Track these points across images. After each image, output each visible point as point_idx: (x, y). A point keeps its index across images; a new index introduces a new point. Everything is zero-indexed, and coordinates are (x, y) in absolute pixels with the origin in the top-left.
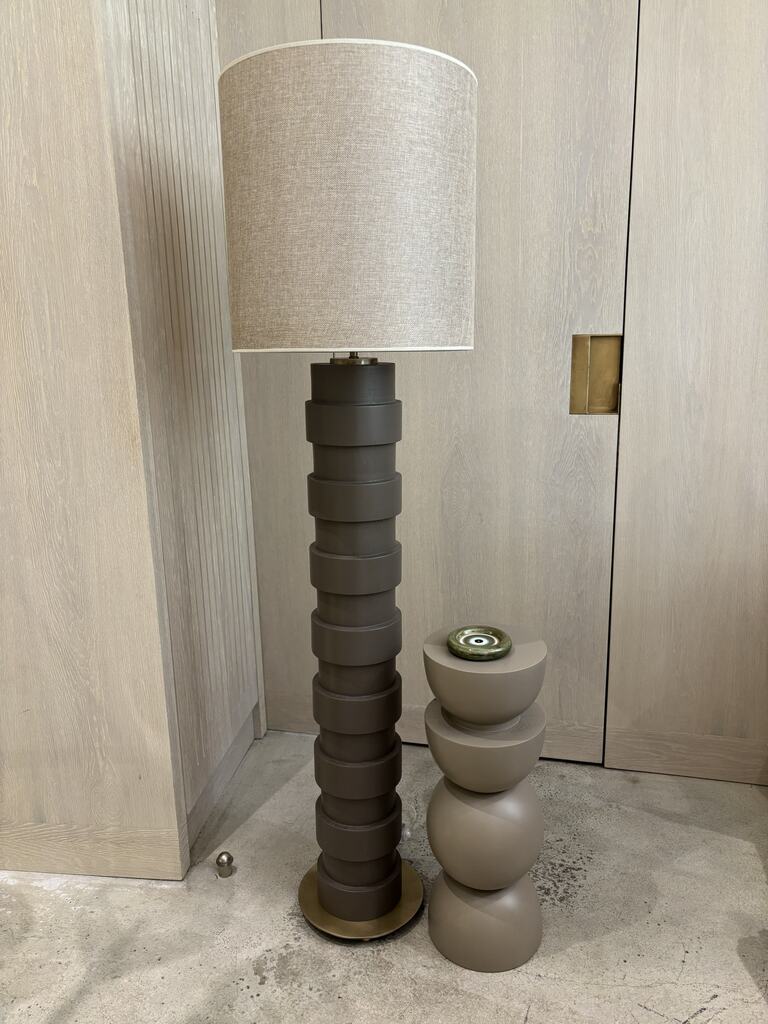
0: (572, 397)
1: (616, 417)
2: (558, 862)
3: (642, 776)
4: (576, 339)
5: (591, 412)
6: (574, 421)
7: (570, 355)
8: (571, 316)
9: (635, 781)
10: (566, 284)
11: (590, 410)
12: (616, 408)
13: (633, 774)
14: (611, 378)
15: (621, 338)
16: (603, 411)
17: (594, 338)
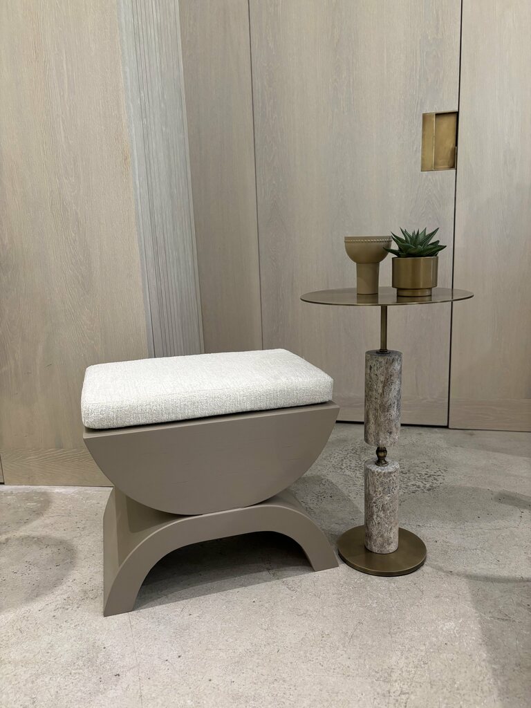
0: (423, 159)
1: (453, 171)
2: (423, 473)
3: (476, 432)
4: (425, 117)
5: (436, 169)
6: (424, 176)
7: (421, 129)
8: (421, 100)
9: (471, 435)
10: (418, 77)
11: (435, 167)
12: (454, 165)
13: (470, 431)
14: (450, 144)
15: (457, 114)
16: (445, 169)
17: (438, 115)
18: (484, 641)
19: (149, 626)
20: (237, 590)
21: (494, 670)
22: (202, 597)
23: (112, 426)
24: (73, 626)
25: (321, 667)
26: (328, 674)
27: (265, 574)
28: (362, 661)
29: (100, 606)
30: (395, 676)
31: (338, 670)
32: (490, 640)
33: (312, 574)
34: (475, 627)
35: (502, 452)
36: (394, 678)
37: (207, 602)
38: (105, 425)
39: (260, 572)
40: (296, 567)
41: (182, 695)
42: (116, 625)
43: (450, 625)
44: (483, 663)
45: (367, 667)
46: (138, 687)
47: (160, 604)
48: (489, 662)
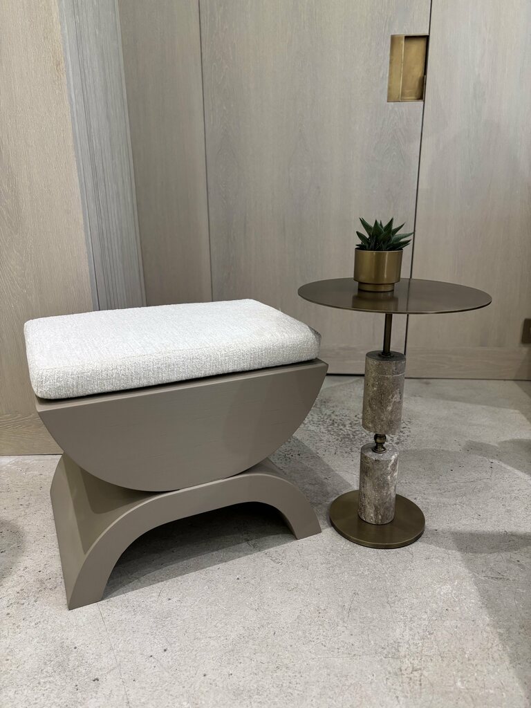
0: (389, 88)
1: (421, 103)
3: (431, 381)
5: (403, 100)
6: (390, 108)
7: (389, 52)
8: (390, 19)
9: (427, 383)
11: (402, 98)
12: (421, 97)
13: (425, 380)
14: (418, 72)
15: (427, 38)
16: (412, 100)
17: (407, 38)
18: (483, 604)
19: (123, 617)
20: (216, 567)
21: (500, 635)
22: (179, 578)
23: (71, 396)
24: (33, 624)
25: (324, 648)
26: (333, 655)
27: (244, 545)
28: (365, 637)
29: (61, 597)
30: (403, 651)
31: (342, 650)
32: (490, 602)
33: (295, 543)
34: (471, 588)
35: (461, 401)
36: (402, 653)
37: (187, 583)
38: (63, 394)
39: (239, 543)
40: (276, 536)
41: (176, 697)
42: (84, 620)
43: (447, 588)
44: (488, 629)
45: (372, 642)
46: (123, 693)
47: (133, 590)
48: (494, 626)
